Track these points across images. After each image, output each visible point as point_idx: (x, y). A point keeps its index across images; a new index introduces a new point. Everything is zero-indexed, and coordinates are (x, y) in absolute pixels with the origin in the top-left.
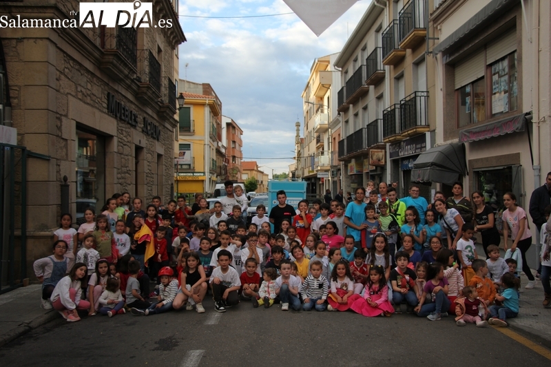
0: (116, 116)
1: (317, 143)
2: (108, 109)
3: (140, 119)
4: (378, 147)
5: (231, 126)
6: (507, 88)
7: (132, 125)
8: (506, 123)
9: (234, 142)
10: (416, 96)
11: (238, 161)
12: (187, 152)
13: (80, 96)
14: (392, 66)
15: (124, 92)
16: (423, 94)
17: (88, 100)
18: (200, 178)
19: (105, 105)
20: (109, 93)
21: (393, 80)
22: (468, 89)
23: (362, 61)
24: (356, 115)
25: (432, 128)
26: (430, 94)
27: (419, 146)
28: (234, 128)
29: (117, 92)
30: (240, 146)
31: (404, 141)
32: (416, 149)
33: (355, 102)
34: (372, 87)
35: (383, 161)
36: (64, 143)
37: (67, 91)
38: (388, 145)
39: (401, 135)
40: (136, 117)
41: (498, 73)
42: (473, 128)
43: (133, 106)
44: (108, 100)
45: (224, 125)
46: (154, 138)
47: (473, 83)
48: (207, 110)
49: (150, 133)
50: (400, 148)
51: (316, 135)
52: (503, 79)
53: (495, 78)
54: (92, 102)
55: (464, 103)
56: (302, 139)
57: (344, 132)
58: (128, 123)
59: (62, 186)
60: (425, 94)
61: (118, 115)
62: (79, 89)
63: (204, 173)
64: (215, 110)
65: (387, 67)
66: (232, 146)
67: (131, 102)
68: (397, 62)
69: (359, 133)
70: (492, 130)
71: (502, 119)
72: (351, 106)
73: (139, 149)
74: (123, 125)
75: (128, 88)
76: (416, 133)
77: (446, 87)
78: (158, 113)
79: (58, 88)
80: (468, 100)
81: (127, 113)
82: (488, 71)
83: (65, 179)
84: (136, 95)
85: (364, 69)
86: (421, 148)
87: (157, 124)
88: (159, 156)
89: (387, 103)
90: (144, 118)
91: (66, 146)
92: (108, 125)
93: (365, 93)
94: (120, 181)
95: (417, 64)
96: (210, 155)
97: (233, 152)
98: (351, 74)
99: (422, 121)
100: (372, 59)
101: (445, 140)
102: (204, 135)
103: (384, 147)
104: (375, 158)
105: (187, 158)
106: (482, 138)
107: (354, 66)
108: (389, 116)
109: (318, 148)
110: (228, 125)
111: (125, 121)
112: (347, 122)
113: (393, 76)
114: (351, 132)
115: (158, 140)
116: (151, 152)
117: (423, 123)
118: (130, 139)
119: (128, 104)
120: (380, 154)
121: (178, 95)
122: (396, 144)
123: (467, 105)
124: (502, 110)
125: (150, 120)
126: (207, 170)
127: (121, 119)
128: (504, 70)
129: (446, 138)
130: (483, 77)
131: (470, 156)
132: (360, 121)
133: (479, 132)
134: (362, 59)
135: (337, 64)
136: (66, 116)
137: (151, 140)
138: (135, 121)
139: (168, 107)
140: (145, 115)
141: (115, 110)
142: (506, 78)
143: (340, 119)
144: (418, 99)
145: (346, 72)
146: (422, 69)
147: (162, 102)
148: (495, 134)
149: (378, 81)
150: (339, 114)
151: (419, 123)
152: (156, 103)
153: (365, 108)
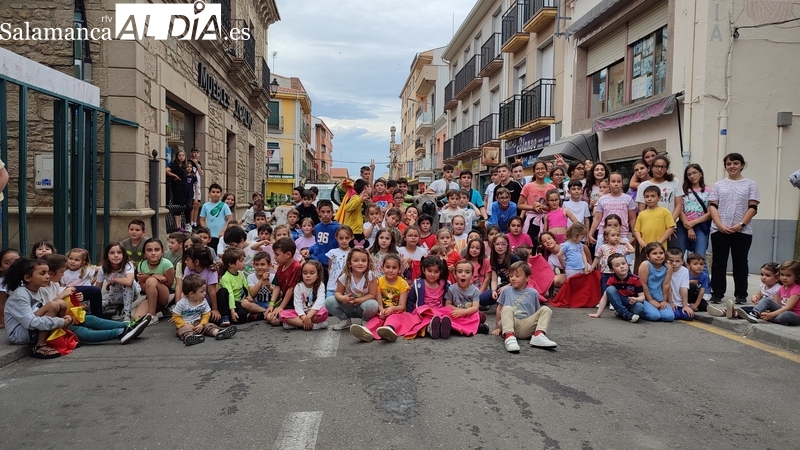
0: (208, 92)
1: (416, 147)
2: (199, 82)
3: (232, 101)
4: (492, 145)
5: (320, 128)
6: (651, 70)
7: (224, 107)
8: (651, 107)
9: (324, 146)
10: (541, 84)
11: (328, 168)
12: (276, 151)
13: (169, 59)
14: (512, 54)
15: (215, 66)
16: (549, 82)
17: (178, 67)
18: (289, 181)
19: (196, 78)
20: (200, 64)
21: (512, 70)
22: (604, 73)
23: (475, 50)
24: (465, 112)
25: (557, 120)
26: (557, 82)
27: (541, 140)
28: (324, 130)
29: (209, 64)
30: (331, 151)
31: (523, 137)
32: (538, 144)
33: (464, 98)
34: (486, 80)
35: (497, 159)
36: (153, 112)
37: (156, 52)
38: (503, 142)
39: (520, 128)
40: (228, 98)
41: (641, 53)
42: (609, 115)
43: (225, 85)
44: (199, 72)
45: (313, 126)
46: (246, 126)
47: (609, 67)
48: (298, 105)
49: (242, 118)
50: (518, 144)
51: (415, 138)
52: (646, 60)
53: (638, 59)
54: (182, 71)
55: (597, 91)
56: (398, 146)
57: (449, 132)
58: (220, 103)
59: (151, 161)
60: (551, 82)
61: (210, 91)
62: (169, 52)
63: (293, 175)
64: (306, 108)
65: (505, 56)
66: (321, 150)
67: (223, 79)
68: (519, 49)
69: (469, 131)
70: (634, 115)
71: (645, 102)
72: (460, 102)
73: (230, 135)
74: (215, 104)
75: (220, 62)
76: (539, 125)
77: (577, 72)
78: (251, 98)
79: (146, 46)
80: (603, 87)
81: (219, 91)
82: (630, 52)
83: (155, 153)
84: (229, 72)
85: (478, 60)
86: (543, 143)
87: (249, 111)
88: (251, 147)
89: (504, 96)
90: (236, 101)
91: (155, 116)
92: (199, 101)
93: (478, 87)
94: (212, 167)
95: (542, 50)
96: (301, 156)
97: (323, 156)
98: (461, 66)
99: (545, 111)
100: (488, 47)
101: (573, 132)
102: (294, 134)
103: (498, 145)
104: (488, 156)
105: (275, 158)
106: (620, 125)
107: (465, 58)
108: (506, 111)
109: (417, 153)
110: (318, 126)
111: (217, 100)
112: (454, 121)
113: (513, 65)
114: (459, 129)
115: (250, 129)
116: (242, 141)
117: (548, 115)
118: (221, 122)
119: (220, 82)
120: (494, 152)
121: (271, 81)
122: (513, 140)
123: (601, 92)
124: (644, 94)
125: (241, 104)
126: (297, 173)
127: (212, 97)
128: (648, 50)
129: (574, 130)
130: (622, 60)
131: (603, 147)
132: (469, 117)
133: (617, 119)
134: (475, 48)
135: (444, 57)
136: (155, 80)
137: (243, 127)
138: (227, 102)
139: (262, 91)
140: (237, 98)
141: (206, 85)
142: (651, 58)
143: (447, 117)
144: (543, 87)
145: (455, 66)
146: (549, 54)
147: (256, 85)
148: (637, 120)
149: (494, 71)
150: (445, 112)
151: (543, 114)
152: (249, 85)
153: (476, 104)
